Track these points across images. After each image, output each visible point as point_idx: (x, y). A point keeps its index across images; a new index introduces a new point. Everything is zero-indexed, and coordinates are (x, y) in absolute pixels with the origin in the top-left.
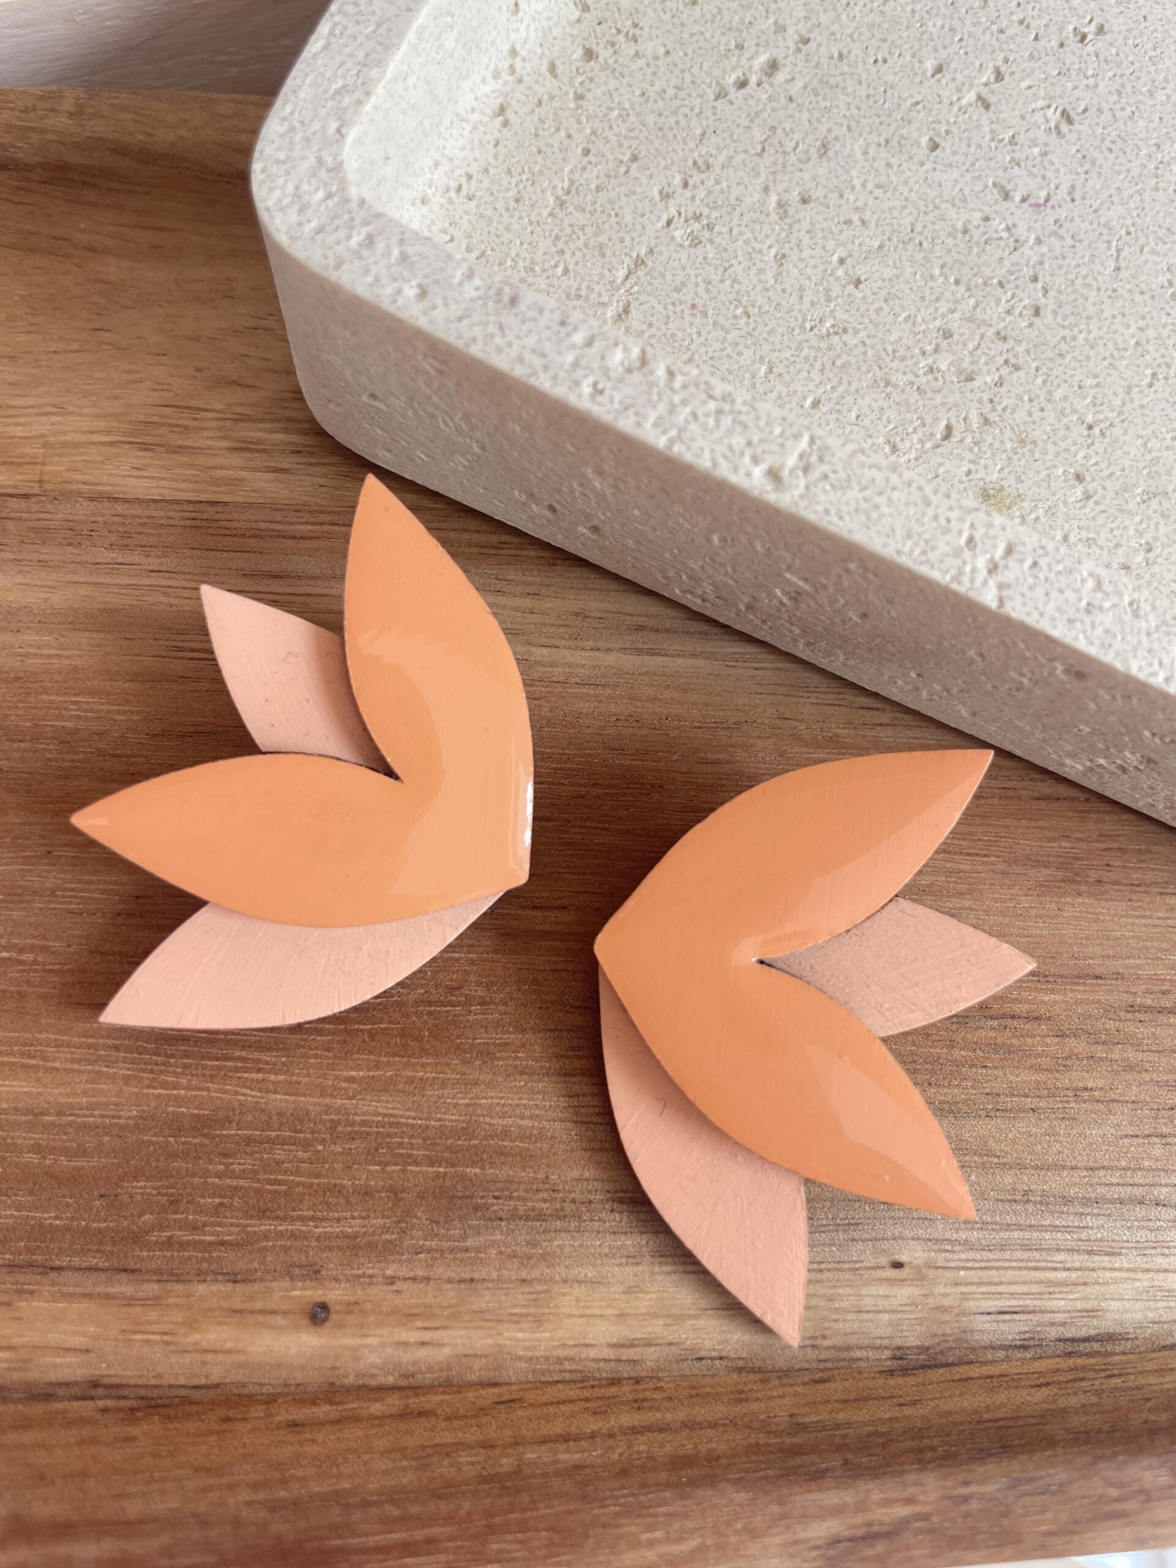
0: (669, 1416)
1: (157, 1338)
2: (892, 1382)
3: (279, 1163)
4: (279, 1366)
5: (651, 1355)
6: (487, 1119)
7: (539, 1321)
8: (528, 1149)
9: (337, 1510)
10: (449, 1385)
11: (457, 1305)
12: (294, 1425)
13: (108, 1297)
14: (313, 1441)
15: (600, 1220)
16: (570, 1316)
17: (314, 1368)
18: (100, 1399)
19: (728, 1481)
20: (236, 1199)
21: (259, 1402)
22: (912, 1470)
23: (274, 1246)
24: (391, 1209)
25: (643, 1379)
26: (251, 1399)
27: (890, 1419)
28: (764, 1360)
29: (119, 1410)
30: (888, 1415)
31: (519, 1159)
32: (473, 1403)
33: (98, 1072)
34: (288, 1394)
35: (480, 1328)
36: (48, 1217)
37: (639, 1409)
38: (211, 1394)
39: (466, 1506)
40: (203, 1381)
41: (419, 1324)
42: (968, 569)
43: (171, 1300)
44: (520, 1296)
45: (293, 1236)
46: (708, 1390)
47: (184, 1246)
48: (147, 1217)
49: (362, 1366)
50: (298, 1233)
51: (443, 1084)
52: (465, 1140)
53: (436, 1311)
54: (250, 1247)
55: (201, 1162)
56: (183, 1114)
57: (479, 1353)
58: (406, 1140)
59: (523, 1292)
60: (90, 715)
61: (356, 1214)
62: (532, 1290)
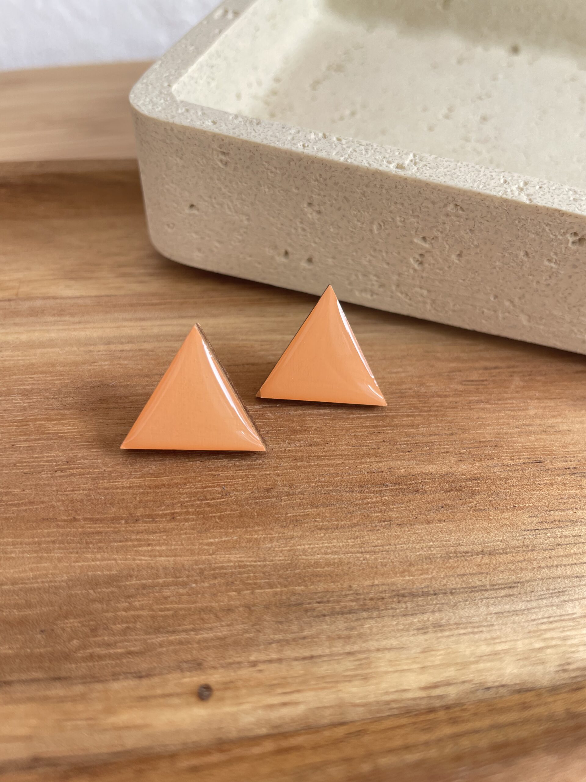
0: (478, 724)
1: (84, 722)
3: (166, 598)
4: (178, 731)
5: (452, 692)
6: (304, 557)
7: (365, 678)
8: (334, 572)
10: (309, 729)
11: (305, 675)
13: (46, 698)
15: (392, 608)
16: (386, 673)
17: (205, 730)
20: (139, 623)
21: (164, 758)
23: (167, 651)
24: (248, 617)
25: (451, 706)
26: (158, 756)
28: (533, 683)
31: (329, 578)
32: (331, 738)
33: (41, 557)
34: (187, 750)
35: (324, 688)
37: (455, 723)
38: (127, 758)
40: (120, 749)
41: (279, 691)
42: (509, 190)
43: (93, 696)
44: (349, 664)
45: (181, 643)
47: (101, 657)
48: (75, 642)
49: (241, 725)
50: (184, 640)
51: (271, 540)
52: (291, 571)
53: (290, 680)
54: (150, 653)
55: (112, 603)
56: (99, 575)
57: (327, 705)
58: (252, 575)
59: (350, 661)
60: (40, 382)
61: (223, 623)
62: (356, 658)
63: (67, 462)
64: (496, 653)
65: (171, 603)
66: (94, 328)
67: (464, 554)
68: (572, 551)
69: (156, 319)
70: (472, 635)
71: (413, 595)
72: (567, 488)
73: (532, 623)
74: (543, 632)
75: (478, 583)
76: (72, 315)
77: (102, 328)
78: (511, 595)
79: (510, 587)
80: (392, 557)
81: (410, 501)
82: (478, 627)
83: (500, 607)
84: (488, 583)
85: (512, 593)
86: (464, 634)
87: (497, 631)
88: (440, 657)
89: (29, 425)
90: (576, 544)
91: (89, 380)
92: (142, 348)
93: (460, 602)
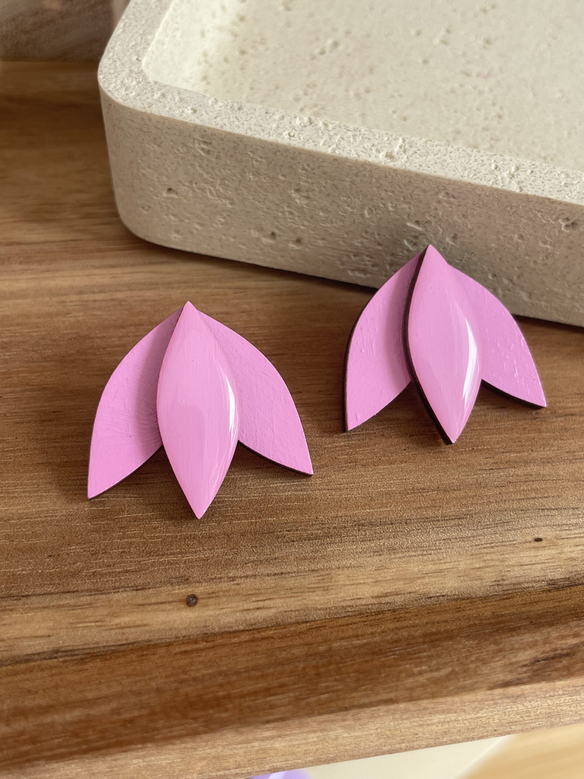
0: (417, 622)
1: (93, 624)
2: (550, 594)
3: (154, 528)
4: (171, 629)
5: (399, 600)
6: (276, 494)
7: (326, 589)
8: (303, 505)
9: (221, 678)
10: (278, 625)
11: (276, 587)
12: (186, 652)
13: (59, 606)
14: (199, 656)
15: (352, 535)
16: (345, 585)
17: (192, 628)
18: (61, 657)
19: (461, 637)
20: (132, 548)
21: (161, 647)
22: (573, 621)
23: (159, 570)
24: (226, 543)
25: (397, 609)
26: (156, 646)
27: (554, 607)
28: (469, 594)
29: (75, 660)
30: (553, 606)
31: (298, 510)
32: (296, 631)
33: (40, 496)
34: (179, 641)
35: (292, 597)
36: (19, 570)
37: (398, 621)
38: (131, 646)
39: (302, 665)
40: (125, 642)
41: (254, 599)
43: (99, 605)
44: (313, 579)
45: (169, 563)
46: (438, 609)
47: (102, 575)
48: (79, 564)
49: (222, 623)
50: (172, 562)
51: (246, 480)
52: (265, 505)
53: (263, 591)
54: (144, 572)
55: (108, 533)
56: (94, 510)
57: (293, 609)
58: (230, 509)
59: (314, 577)
60: (17, 334)
61: (205, 548)
62: (319, 575)
63: (54, 412)
64: (441, 571)
65: (160, 532)
66: (64, 276)
67: (421, 491)
68: (522, 488)
69: (126, 266)
70: (421, 557)
71: (371, 524)
72: (527, 432)
73: (475, 547)
74: (485, 555)
75: (431, 515)
76: (40, 262)
77: (72, 276)
78: (459, 525)
79: (460, 519)
80: (355, 493)
81: (375, 444)
82: (427, 551)
83: (448, 534)
84: (440, 514)
85: (460, 523)
86: (415, 556)
87: (444, 554)
88: (392, 574)
89: (13, 377)
90: (526, 481)
91: (65, 332)
92: (115, 297)
93: (413, 530)
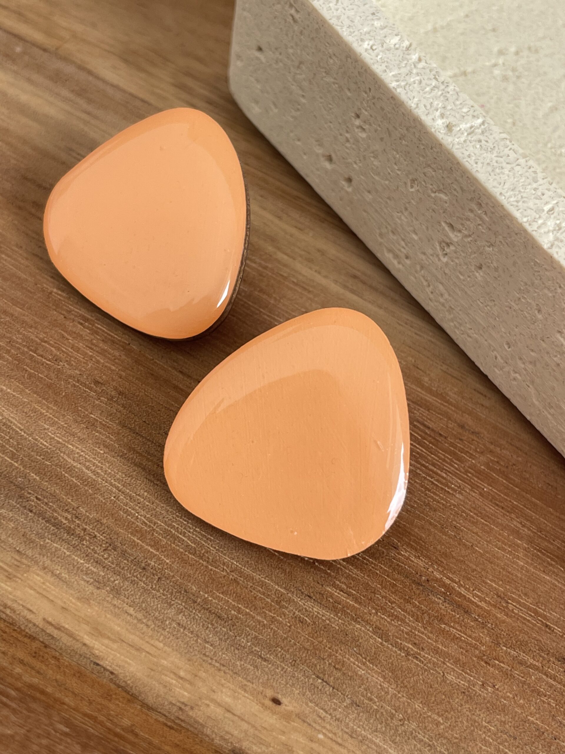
42: (540, 221)
46: (88, 679)
62: (20, 559)
64: (139, 649)
74: (202, 671)
78: (211, 623)
82: (149, 620)
